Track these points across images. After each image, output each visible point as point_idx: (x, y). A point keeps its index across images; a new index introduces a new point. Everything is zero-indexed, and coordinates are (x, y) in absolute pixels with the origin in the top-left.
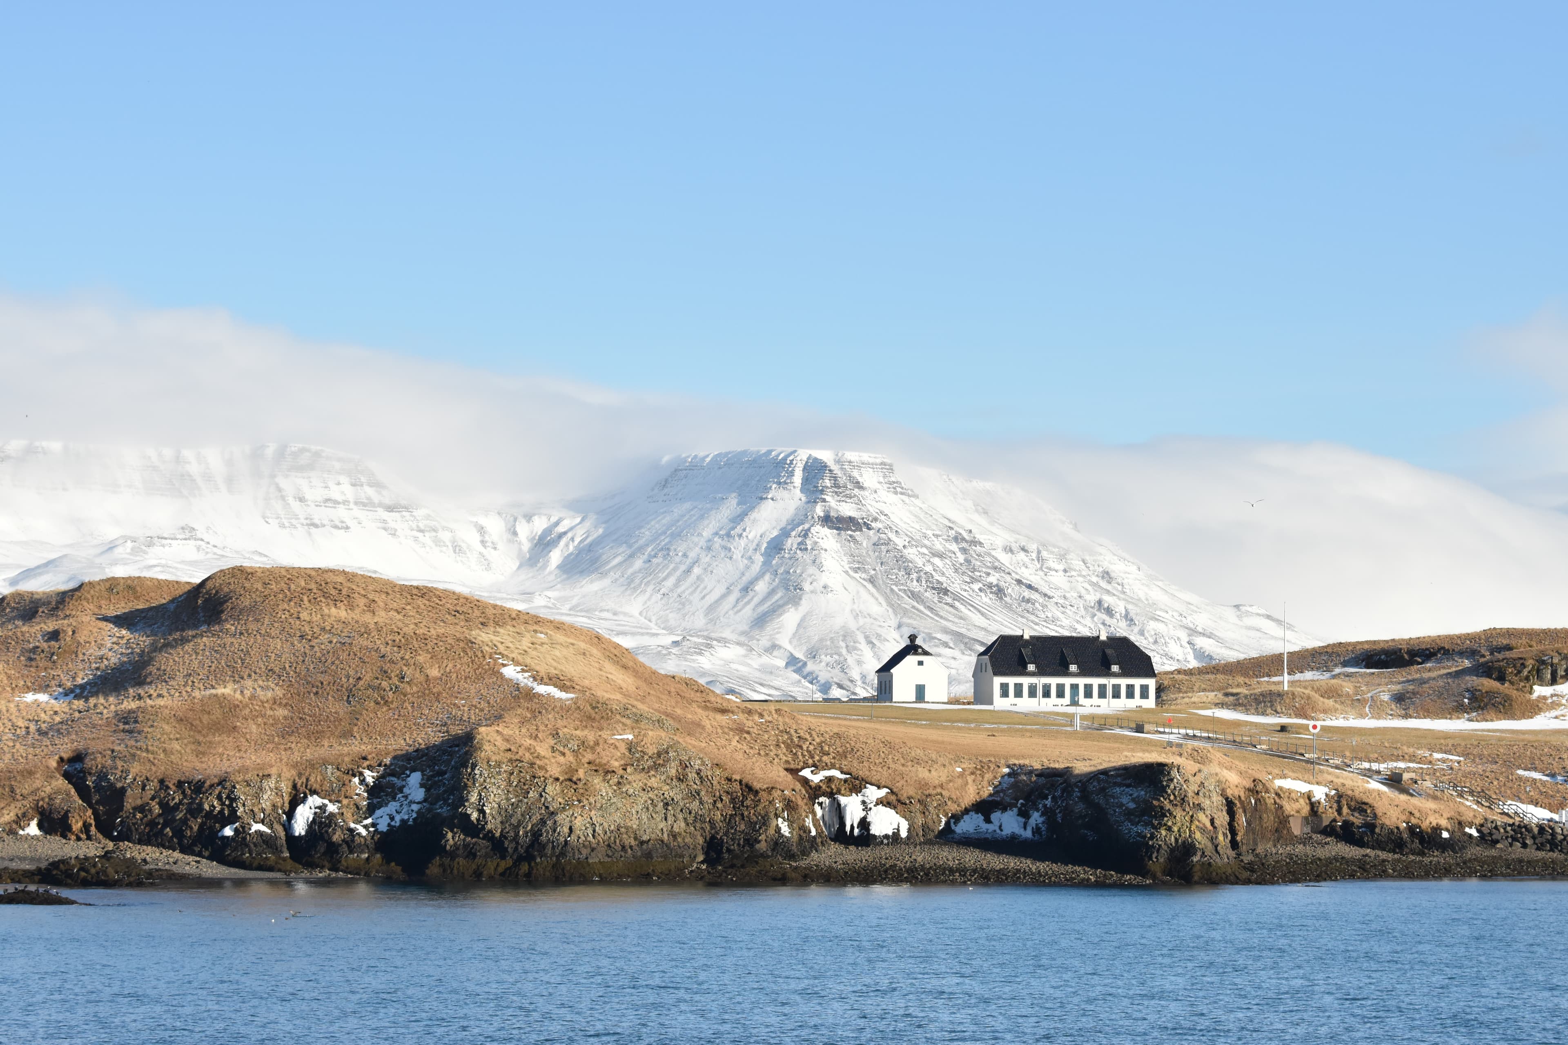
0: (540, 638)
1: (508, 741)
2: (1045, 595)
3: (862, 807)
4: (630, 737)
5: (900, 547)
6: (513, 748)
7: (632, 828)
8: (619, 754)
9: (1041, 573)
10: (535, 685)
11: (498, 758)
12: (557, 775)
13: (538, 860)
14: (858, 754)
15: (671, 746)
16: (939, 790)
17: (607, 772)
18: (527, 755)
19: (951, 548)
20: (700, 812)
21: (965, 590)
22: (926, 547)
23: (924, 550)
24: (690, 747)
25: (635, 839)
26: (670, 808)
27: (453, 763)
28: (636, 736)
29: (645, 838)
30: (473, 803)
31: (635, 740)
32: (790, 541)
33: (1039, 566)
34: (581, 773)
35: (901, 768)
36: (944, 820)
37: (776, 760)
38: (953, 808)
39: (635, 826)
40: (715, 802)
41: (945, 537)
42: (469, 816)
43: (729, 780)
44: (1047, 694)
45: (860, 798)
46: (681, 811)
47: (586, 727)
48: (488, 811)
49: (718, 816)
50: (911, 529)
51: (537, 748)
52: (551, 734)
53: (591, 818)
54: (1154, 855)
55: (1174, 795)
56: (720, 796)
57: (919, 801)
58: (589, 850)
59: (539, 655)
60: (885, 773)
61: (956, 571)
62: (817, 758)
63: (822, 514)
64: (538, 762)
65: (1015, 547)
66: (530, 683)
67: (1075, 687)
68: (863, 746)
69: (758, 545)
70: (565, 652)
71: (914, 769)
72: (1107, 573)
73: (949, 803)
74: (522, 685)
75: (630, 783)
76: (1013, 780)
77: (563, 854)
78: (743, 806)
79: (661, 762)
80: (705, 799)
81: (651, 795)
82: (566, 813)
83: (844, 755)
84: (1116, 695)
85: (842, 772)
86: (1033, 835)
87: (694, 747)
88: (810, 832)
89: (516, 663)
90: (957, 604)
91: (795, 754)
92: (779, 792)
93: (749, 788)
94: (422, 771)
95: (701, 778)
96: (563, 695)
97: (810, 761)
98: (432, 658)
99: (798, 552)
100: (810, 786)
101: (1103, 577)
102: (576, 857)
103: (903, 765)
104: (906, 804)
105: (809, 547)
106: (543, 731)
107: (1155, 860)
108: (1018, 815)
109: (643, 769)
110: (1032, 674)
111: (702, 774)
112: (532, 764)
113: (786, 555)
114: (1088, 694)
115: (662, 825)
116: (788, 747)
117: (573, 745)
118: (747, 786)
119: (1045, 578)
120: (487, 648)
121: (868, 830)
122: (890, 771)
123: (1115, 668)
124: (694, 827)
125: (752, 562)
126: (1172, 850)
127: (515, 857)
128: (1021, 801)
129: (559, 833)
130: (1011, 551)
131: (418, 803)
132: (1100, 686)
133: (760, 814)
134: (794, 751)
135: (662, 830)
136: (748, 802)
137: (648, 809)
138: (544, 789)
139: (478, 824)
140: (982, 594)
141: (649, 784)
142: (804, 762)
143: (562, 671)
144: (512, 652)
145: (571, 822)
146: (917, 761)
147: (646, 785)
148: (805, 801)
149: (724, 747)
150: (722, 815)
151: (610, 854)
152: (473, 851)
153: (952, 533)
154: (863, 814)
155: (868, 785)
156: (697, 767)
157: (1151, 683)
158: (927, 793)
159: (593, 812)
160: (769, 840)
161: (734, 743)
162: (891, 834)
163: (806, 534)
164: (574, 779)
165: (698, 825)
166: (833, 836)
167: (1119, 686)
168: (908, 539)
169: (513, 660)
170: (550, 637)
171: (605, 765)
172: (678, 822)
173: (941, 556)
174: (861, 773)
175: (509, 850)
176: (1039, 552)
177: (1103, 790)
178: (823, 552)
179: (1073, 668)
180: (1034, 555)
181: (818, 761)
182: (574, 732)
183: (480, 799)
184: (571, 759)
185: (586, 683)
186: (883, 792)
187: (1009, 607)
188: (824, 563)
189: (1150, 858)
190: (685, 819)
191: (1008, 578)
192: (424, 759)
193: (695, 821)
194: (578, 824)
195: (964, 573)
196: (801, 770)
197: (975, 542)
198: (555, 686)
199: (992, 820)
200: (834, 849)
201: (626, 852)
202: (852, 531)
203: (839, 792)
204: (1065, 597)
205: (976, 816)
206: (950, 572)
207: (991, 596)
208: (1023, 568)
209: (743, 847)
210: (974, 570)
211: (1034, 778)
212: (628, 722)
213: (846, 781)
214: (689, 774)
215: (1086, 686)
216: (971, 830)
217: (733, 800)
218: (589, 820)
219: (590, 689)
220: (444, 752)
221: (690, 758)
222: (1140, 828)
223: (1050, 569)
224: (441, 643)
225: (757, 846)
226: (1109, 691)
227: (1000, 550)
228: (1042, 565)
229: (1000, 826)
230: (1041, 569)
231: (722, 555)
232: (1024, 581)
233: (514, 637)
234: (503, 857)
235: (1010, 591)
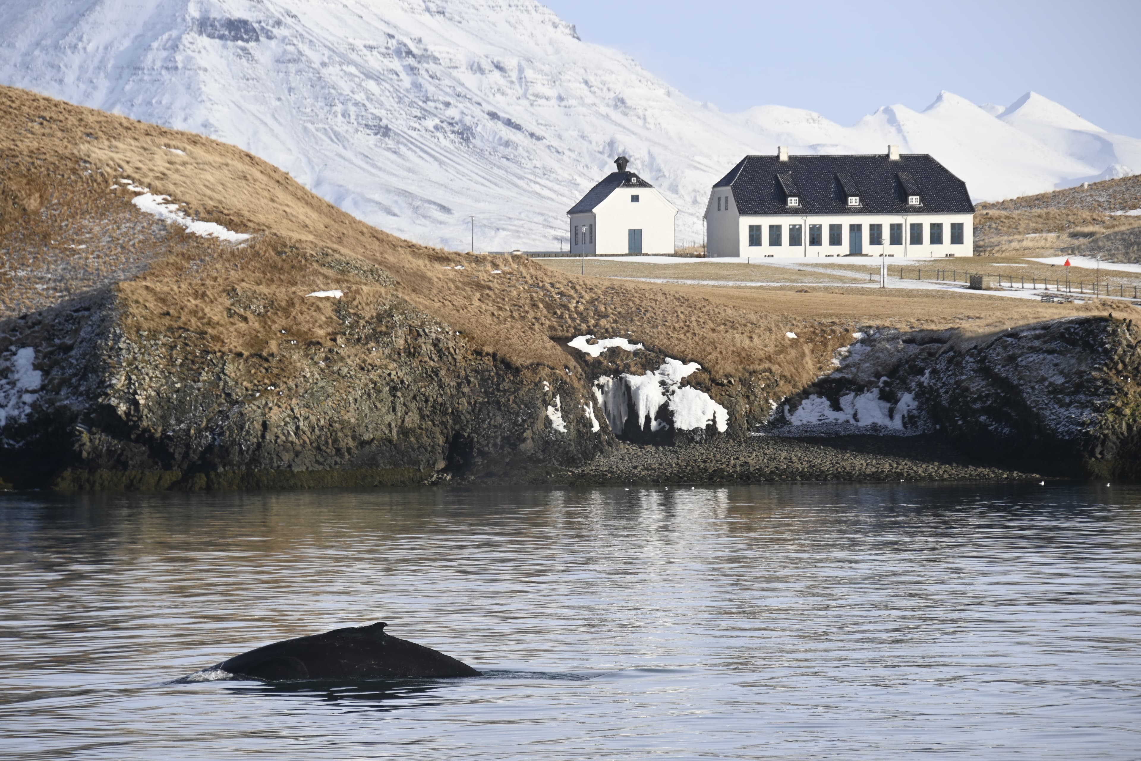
0: (178, 156)
1: (163, 301)
2: (532, 135)
3: (661, 390)
4: (338, 294)
5: (317, 65)
6: (171, 311)
7: (349, 422)
8: (324, 319)
9: (525, 102)
10: (188, 221)
11: (152, 325)
12: (239, 349)
13: (221, 469)
14: (648, 315)
15: (396, 307)
16: (767, 365)
17: (310, 344)
18: (193, 320)
19: (392, 66)
20: (440, 400)
21: (415, 129)
22: (356, 65)
23: (352, 69)
24: (421, 307)
25: (354, 438)
26: (399, 394)
27: (82, 334)
28: (345, 295)
29: (367, 437)
30: (119, 390)
31: (345, 300)
32: (150, 57)
33: (521, 92)
34: (273, 346)
35: (710, 333)
36: (774, 406)
37: (537, 326)
38: (786, 390)
39: (353, 420)
40: (459, 385)
41: (383, 50)
42: (113, 409)
43: (478, 353)
44: (815, 240)
45: (658, 377)
46: (414, 397)
47: (272, 280)
48: (142, 402)
49: (464, 404)
50: (331, 38)
51: (207, 310)
52: (224, 291)
53: (292, 410)
54: (1098, 450)
55: (1123, 362)
56: (467, 376)
57: (740, 380)
58: (292, 455)
59: (184, 179)
60: (690, 341)
61: (400, 100)
62: (592, 322)
63: (197, 15)
64: (210, 331)
65: (486, 65)
66: (180, 219)
67: (856, 229)
68: (653, 305)
69: (101, 62)
70: (218, 174)
71: (729, 336)
72: (622, 101)
73: (781, 383)
74: (169, 222)
75: (342, 359)
76: (869, 349)
77: (255, 460)
78: (498, 390)
79: (384, 329)
80: (447, 380)
81: (373, 376)
82: (256, 403)
83: (628, 317)
84: (916, 239)
85: (631, 342)
86: (905, 425)
87: (426, 307)
88: (592, 426)
89: (155, 191)
90: (403, 149)
91: (561, 317)
92: (547, 370)
93: (508, 365)
94: (35, 347)
95: (439, 351)
96: (233, 236)
97: (584, 327)
98: (28, 183)
99: (164, 72)
100: (586, 362)
101: (616, 106)
102: (275, 465)
103: (713, 330)
104: (722, 385)
105: (180, 65)
106: (213, 287)
107: (1099, 456)
108: (880, 398)
109: (359, 340)
110: (795, 212)
111: (441, 345)
112: (202, 334)
113: (146, 78)
114: (876, 239)
115: (389, 418)
116: (548, 306)
117: (258, 306)
118: (503, 361)
119: (531, 109)
120: (108, 169)
121: (671, 423)
122: (697, 339)
123: (914, 200)
124: (432, 421)
125: (95, 88)
126: (1124, 442)
127: (185, 466)
128: (884, 378)
129: (248, 432)
130: (481, 71)
131: (33, 392)
132: (892, 226)
133: (522, 402)
134: (559, 312)
135: (390, 425)
136: (506, 385)
137: (369, 395)
138: (223, 369)
139: (129, 420)
140: (440, 135)
141: (369, 361)
142: (575, 328)
143: (220, 202)
144: (146, 176)
145: (264, 414)
146: (731, 324)
147: (364, 361)
148: (582, 382)
149: (464, 308)
150: (469, 403)
151: (321, 460)
152: (123, 458)
153: (393, 43)
154: (663, 400)
155: (668, 359)
156: (434, 335)
157: (967, 220)
158: (751, 368)
159: (294, 401)
160: (537, 437)
161: (476, 303)
162: (704, 427)
163: (174, 46)
164: (265, 354)
165: (437, 419)
166: (619, 433)
167: (920, 226)
168: (327, 53)
169: (149, 186)
170: (191, 154)
171: (306, 333)
172: (410, 414)
173: (377, 78)
174: (657, 342)
175: (176, 456)
176: (521, 70)
177: (1012, 359)
178: (201, 73)
179: (853, 201)
180: (514, 76)
181: (594, 326)
182: (256, 288)
183: (130, 383)
184: (257, 325)
185: (261, 218)
186: (693, 367)
187: (480, 153)
188: (203, 88)
189: (1092, 454)
190: (420, 409)
191: (477, 111)
192: (36, 328)
193: (433, 412)
194: (275, 418)
195: (411, 104)
196: (571, 340)
197: (426, 57)
198: (219, 222)
199: (842, 406)
200: (625, 449)
201: (342, 456)
202: (243, 39)
203: (627, 369)
204: (560, 137)
205: (818, 400)
206: (390, 102)
207: (452, 136)
208: (498, 96)
209: (502, 448)
210: (427, 100)
211: (901, 345)
212: (330, 273)
213: (636, 353)
214: (423, 346)
215: (872, 227)
216: (814, 421)
217: (483, 381)
218: (289, 412)
219: (269, 227)
220: (68, 318)
221: (423, 323)
222: (1074, 413)
223: (537, 96)
224: (39, 162)
225: (522, 446)
226: (906, 234)
227: (463, 69)
228: (526, 90)
229: (855, 416)
230: (525, 95)
231: (48, 78)
232: (501, 114)
233: (141, 155)
234: (168, 467)
235: (479, 129)
